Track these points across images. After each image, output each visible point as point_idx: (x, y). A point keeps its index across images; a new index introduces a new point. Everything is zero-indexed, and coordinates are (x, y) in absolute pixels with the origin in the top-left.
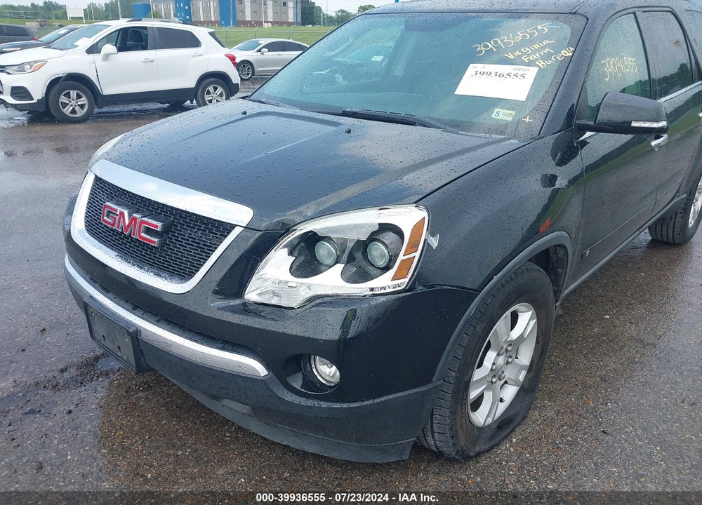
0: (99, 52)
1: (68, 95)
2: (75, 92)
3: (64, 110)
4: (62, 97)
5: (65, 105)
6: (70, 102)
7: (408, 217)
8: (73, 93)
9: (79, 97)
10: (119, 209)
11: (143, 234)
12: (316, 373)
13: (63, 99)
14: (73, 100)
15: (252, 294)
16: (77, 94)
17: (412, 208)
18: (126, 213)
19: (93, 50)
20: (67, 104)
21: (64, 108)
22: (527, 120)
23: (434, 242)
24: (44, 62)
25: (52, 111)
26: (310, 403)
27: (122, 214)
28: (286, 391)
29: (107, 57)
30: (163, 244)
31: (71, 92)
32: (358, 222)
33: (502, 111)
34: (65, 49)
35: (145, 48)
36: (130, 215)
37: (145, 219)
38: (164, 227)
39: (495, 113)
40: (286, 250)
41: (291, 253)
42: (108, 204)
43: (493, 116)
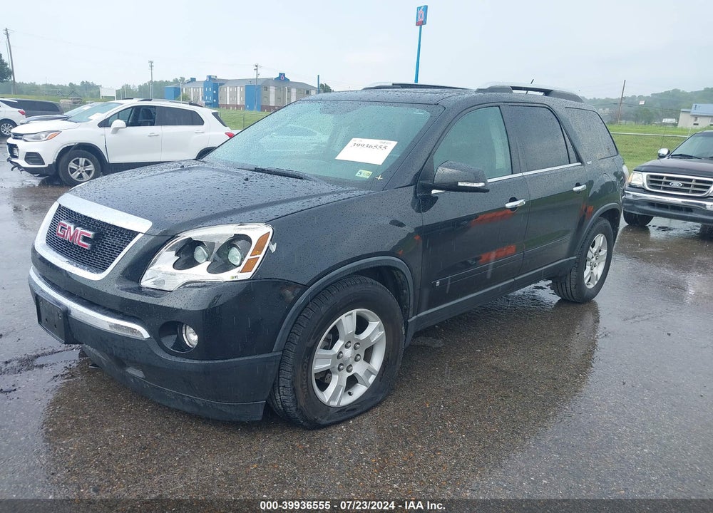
0: (110, 126)
1: (77, 162)
2: (84, 159)
3: (72, 175)
4: (71, 163)
5: (73, 171)
6: (78, 168)
7: (257, 231)
8: (82, 161)
9: (87, 164)
10: (68, 225)
11: (80, 241)
12: (185, 340)
13: (72, 165)
14: (82, 166)
15: (146, 282)
16: (86, 162)
17: (262, 225)
18: (72, 227)
19: (105, 124)
20: (76, 170)
21: (72, 173)
22: (379, 178)
23: (273, 248)
24: (58, 132)
25: (61, 176)
26: (178, 360)
27: (70, 228)
28: (162, 351)
29: (116, 130)
30: (93, 247)
31: (81, 159)
32: (220, 233)
33: (364, 171)
34: (79, 122)
35: (152, 124)
36: (75, 228)
37: (83, 231)
38: (95, 235)
39: (358, 173)
40: (174, 252)
41: (176, 255)
42: (62, 222)
43: (357, 175)
